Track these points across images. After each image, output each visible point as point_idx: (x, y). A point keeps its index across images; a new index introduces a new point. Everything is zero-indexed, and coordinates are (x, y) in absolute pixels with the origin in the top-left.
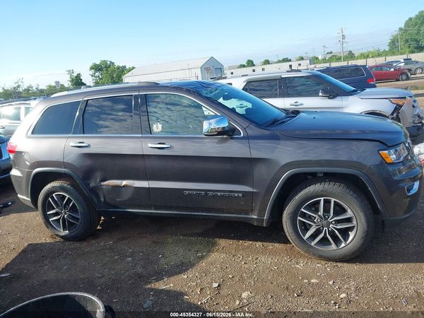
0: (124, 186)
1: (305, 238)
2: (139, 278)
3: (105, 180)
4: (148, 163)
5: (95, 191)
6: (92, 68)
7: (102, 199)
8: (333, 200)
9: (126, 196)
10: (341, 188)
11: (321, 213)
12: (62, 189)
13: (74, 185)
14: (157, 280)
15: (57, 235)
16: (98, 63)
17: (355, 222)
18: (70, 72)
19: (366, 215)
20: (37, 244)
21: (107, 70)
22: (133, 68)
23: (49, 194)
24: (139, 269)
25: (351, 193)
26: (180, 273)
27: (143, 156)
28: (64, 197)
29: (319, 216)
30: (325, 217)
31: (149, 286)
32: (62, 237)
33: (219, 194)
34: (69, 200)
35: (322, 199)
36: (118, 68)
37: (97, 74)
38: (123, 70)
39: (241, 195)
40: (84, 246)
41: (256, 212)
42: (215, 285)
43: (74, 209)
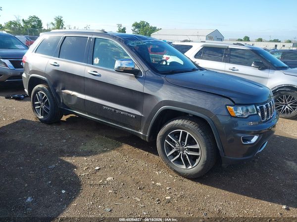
0: (73, 95)
1: (168, 155)
2: (61, 152)
3: (64, 89)
4: (87, 83)
5: (58, 95)
6: (134, 25)
7: (62, 101)
8: (188, 133)
9: (73, 102)
10: (194, 126)
11: (180, 141)
12: (43, 89)
13: (49, 89)
14: (68, 156)
15: (38, 118)
16: (138, 22)
17: (200, 153)
18: (120, 26)
19: (207, 150)
20: (26, 120)
21: (143, 28)
22: (161, 29)
23: (36, 92)
24: (65, 148)
25: (200, 131)
26: (85, 156)
27: (84, 78)
28: (43, 95)
29: (178, 143)
30: (182, 144)
31: (61, 158)
32: (40, 119)
33: (122, 113)
34: (45, 98)
35: (181, 131)
36: (151, 28)
37: (136, 30)
38: (154, 30)
39: (134, 116)
40: (48, 128)
41: (142, 130)
42: (97, 168)
43: (47, 104)
